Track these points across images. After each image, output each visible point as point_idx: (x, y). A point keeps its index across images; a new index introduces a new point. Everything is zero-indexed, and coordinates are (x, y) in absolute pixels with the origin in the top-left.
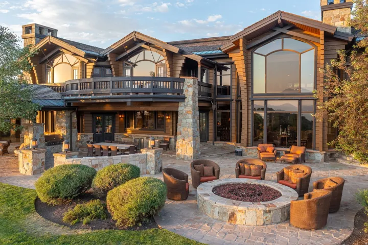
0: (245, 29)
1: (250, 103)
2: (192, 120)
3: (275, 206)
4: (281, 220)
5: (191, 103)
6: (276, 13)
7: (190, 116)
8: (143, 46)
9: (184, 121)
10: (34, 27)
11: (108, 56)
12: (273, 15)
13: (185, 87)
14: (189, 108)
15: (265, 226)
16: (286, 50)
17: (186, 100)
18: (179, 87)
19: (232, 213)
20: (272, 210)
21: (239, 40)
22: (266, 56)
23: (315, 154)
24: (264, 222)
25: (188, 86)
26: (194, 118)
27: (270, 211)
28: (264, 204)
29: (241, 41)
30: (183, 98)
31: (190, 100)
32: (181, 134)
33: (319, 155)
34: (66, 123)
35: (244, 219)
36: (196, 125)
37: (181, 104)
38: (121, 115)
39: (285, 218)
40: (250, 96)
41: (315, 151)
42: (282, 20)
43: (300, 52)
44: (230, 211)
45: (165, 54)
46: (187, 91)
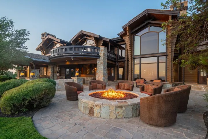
0: (129, 22)
1: (133, 60)
2: (103, 67)
3: (127, 103)
4: (133, 115)
5: (103, 59)
6: (145, 11)
7: (102, 65)
8: (86, 37)
9: (99, 67)
10: (45, 34)
11: (72, 43)
12: (144, 12)
13: (100, 51)
14: (102, 61)
15: (117, 120)
16: (150, 32)
17: (101, 58)
18: (97, 52)
19: (91, 107)
20: (124, 106)
21: (126, 28)
22: (140, 36)
23: (167, 84)
24: (116, 117)
25: (102, 51)
26: (104, 66)
27: (121, 107)
28: (118, 102)
29: (127, 28)
30: (99, 57)
31: (102, 57)
32: (98, 74)
33: (169, 84)
34: (51, 70)
35: (99, 113)
36: (105, 70)
37: (98, 60)
38: (78, 69)
39: (136, 114)
40: (133, 57)
41: (167, 83)
42: (148, 14)
43: (158, 32)
44: (90, 105)
45: (93, 39)
46: (101, 53)
